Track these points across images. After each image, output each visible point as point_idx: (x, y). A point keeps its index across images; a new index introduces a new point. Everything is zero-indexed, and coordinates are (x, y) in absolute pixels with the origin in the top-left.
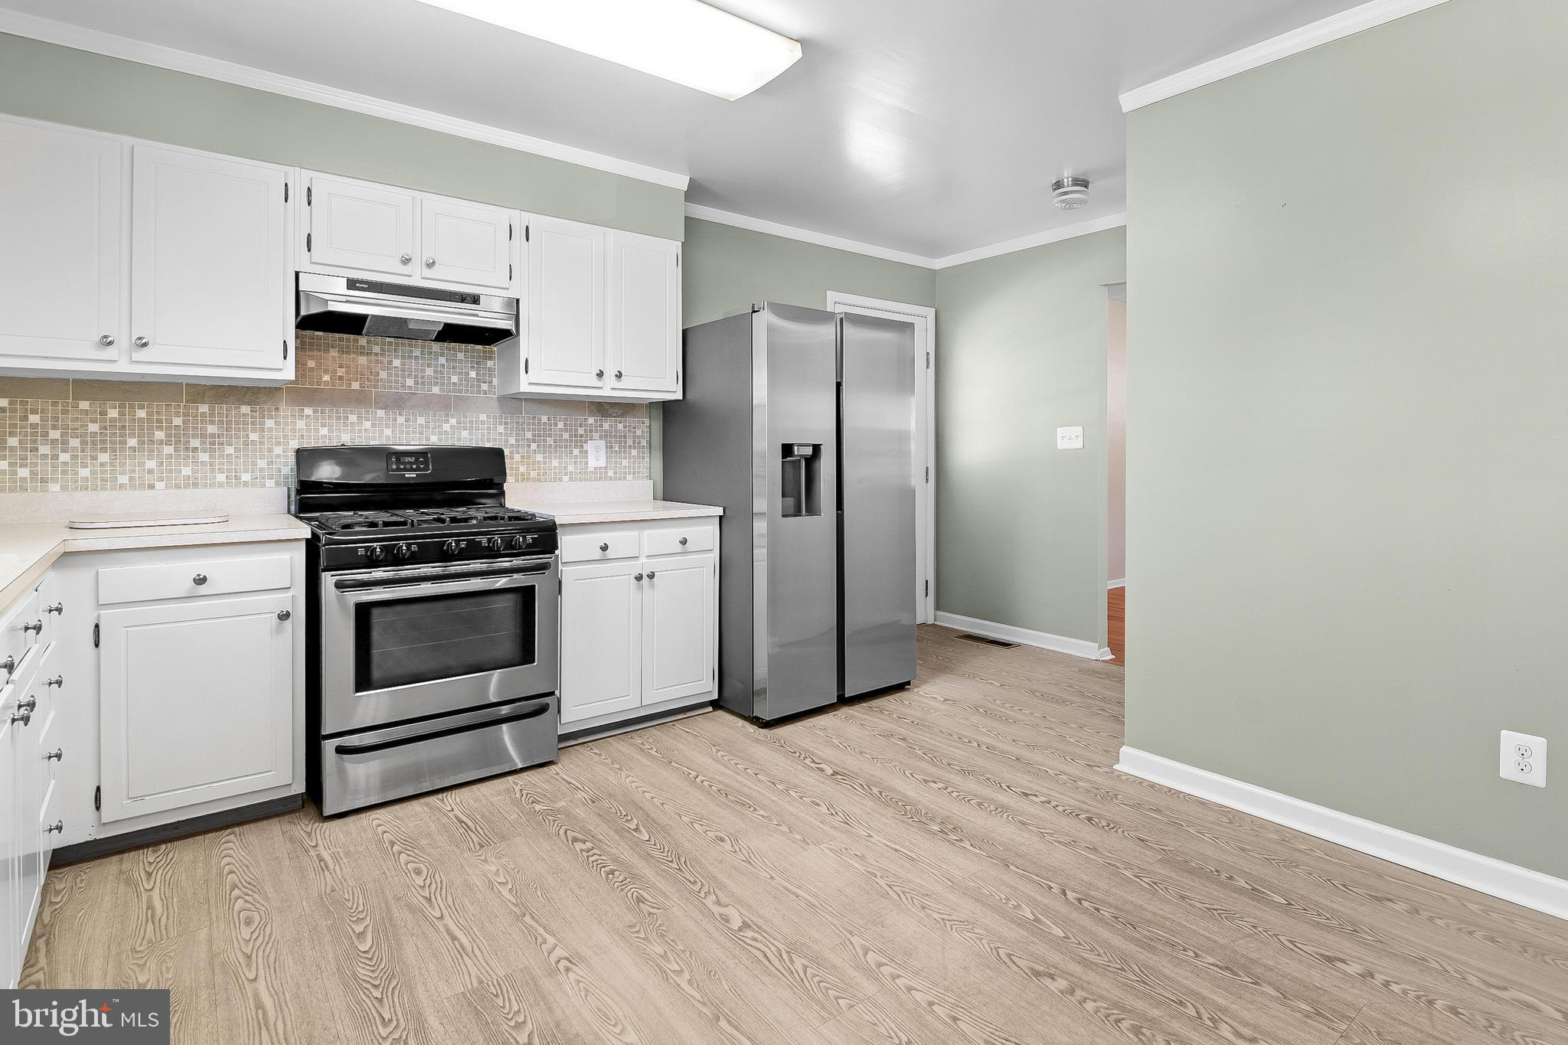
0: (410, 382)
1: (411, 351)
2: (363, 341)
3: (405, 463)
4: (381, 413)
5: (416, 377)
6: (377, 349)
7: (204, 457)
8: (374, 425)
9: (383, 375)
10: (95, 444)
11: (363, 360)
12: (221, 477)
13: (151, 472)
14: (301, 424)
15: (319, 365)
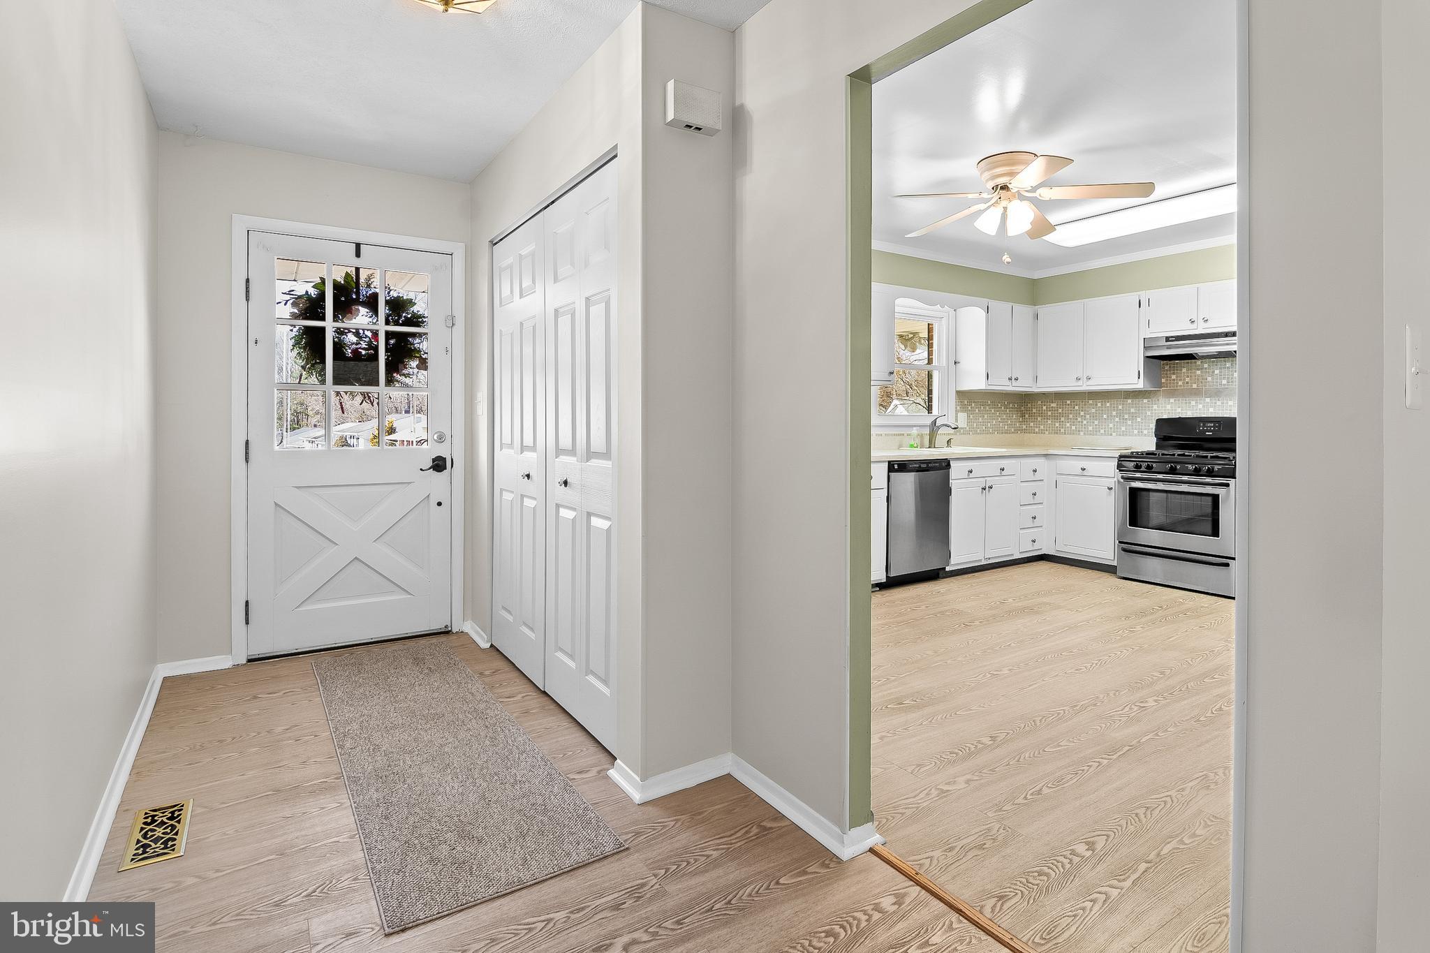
0: (1224, 382)
1: (1226, 364)
2: (1199, 362)
3: (1207, 427)
4: (1208, 400)
5: (1228, 378)
6: (1206, 366)
7: (1129, 422)
8: (1204, 406)
9: (1209, 379)
10: (1094, 417)
11: (1198, 372)
12: (1136, 432)
13: (1111, 428)
14: (1169, 407)
15: (1177, 377)
